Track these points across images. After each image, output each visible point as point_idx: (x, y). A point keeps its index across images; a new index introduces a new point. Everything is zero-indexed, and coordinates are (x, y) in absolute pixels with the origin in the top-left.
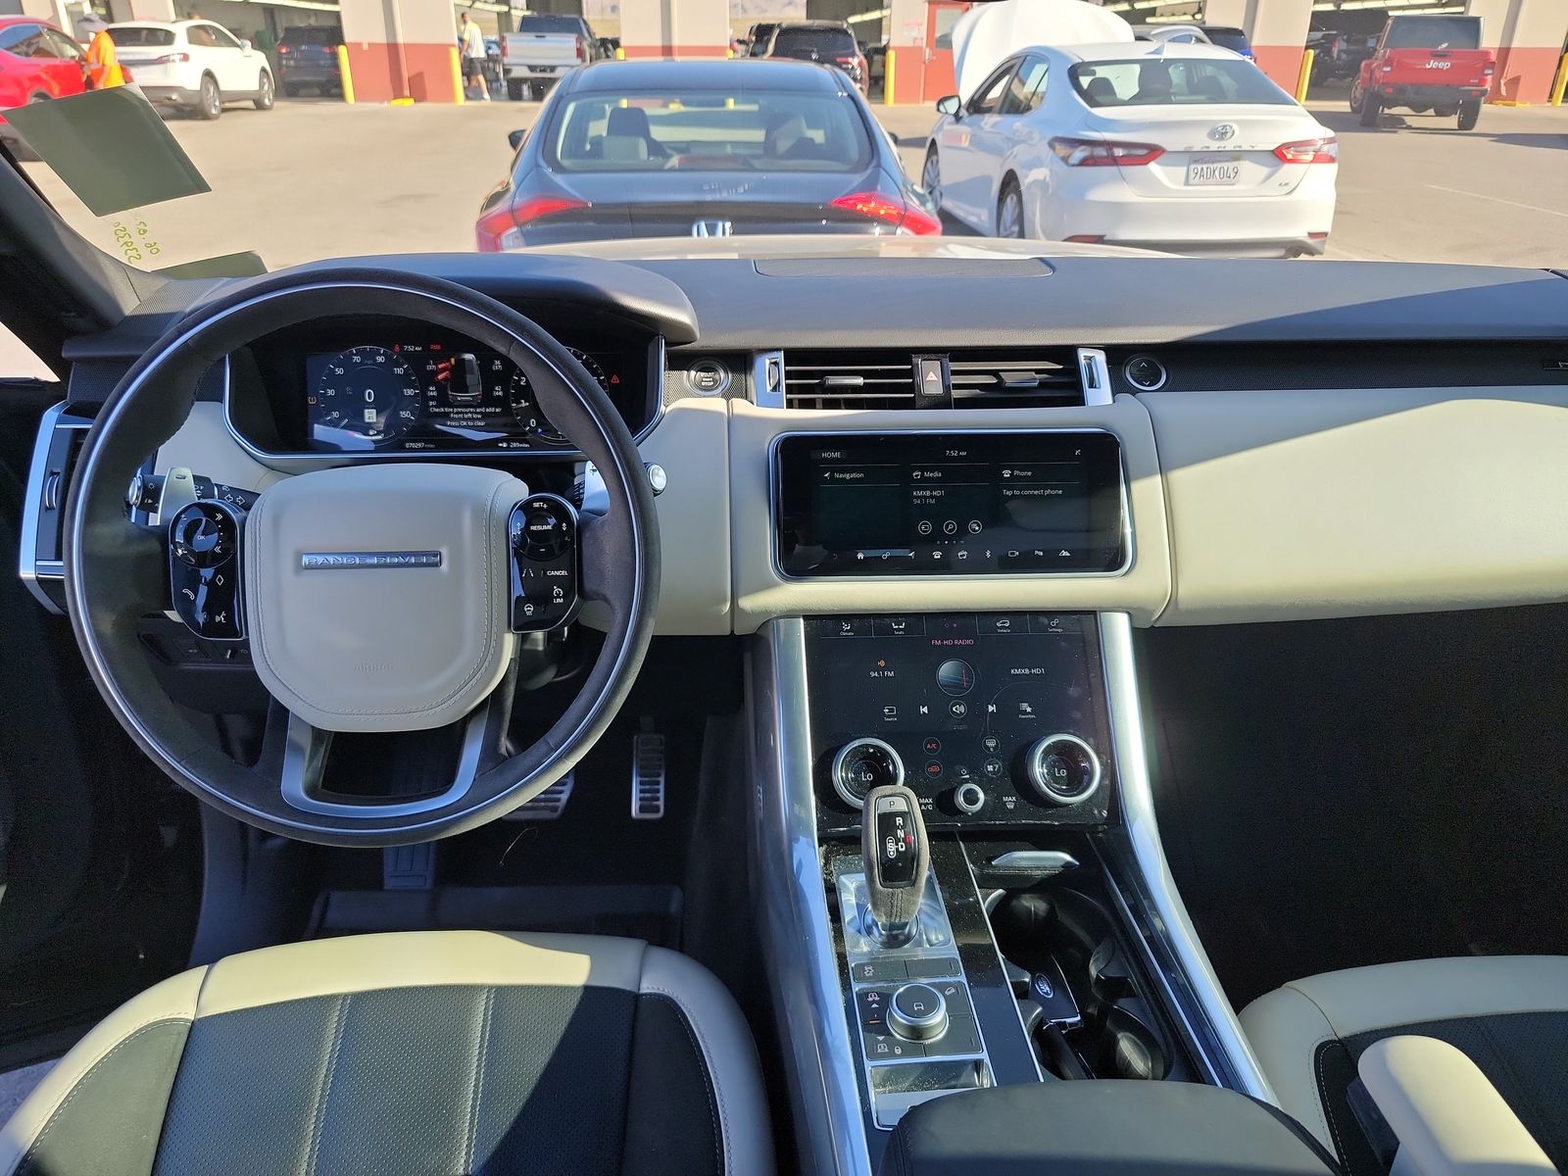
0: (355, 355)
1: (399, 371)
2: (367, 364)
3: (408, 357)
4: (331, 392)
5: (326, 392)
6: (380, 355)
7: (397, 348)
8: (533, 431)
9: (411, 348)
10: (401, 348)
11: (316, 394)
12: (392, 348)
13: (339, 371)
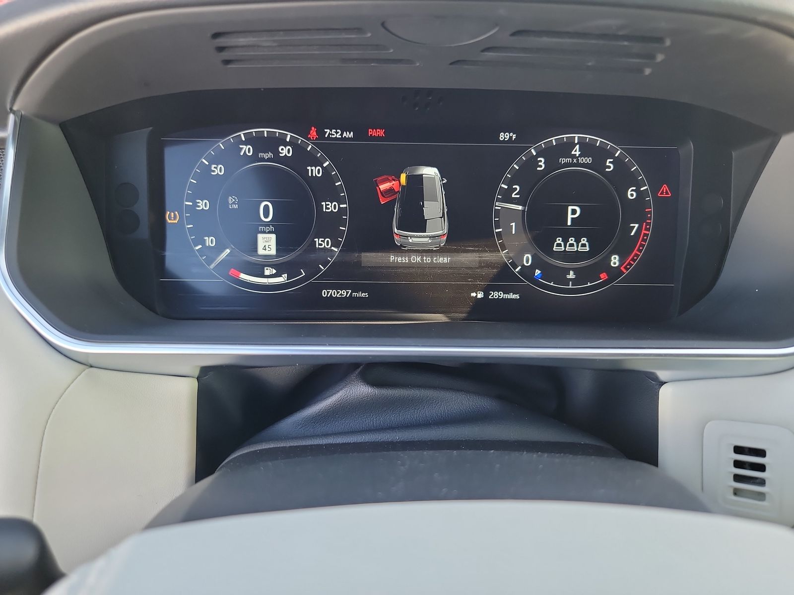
0: (245, 143)
1: (315, 171)
2: (263, 160)
3: (331, 149)
4: (203, 205)
5: (195, 205)
6: (285, 144)
7: (313, 133)
8: (527, 272)
9: (336, 134)
10: (321, 133)
11: (179, 208)
12: (305, 135)
13: (218, 170)
